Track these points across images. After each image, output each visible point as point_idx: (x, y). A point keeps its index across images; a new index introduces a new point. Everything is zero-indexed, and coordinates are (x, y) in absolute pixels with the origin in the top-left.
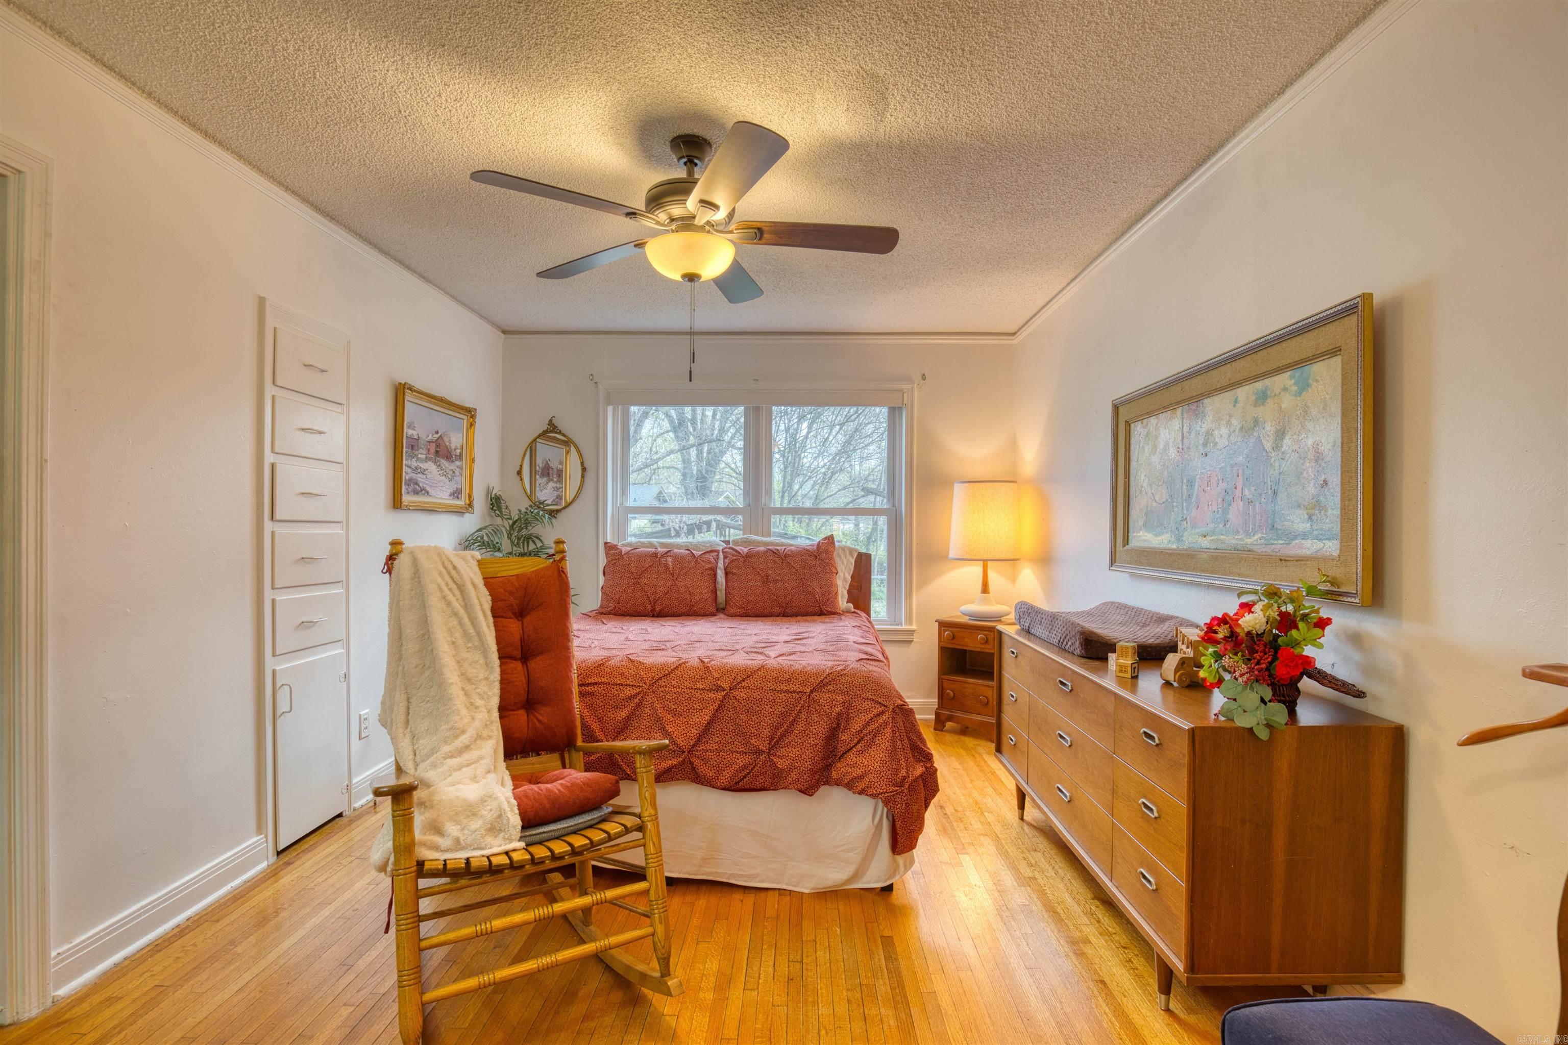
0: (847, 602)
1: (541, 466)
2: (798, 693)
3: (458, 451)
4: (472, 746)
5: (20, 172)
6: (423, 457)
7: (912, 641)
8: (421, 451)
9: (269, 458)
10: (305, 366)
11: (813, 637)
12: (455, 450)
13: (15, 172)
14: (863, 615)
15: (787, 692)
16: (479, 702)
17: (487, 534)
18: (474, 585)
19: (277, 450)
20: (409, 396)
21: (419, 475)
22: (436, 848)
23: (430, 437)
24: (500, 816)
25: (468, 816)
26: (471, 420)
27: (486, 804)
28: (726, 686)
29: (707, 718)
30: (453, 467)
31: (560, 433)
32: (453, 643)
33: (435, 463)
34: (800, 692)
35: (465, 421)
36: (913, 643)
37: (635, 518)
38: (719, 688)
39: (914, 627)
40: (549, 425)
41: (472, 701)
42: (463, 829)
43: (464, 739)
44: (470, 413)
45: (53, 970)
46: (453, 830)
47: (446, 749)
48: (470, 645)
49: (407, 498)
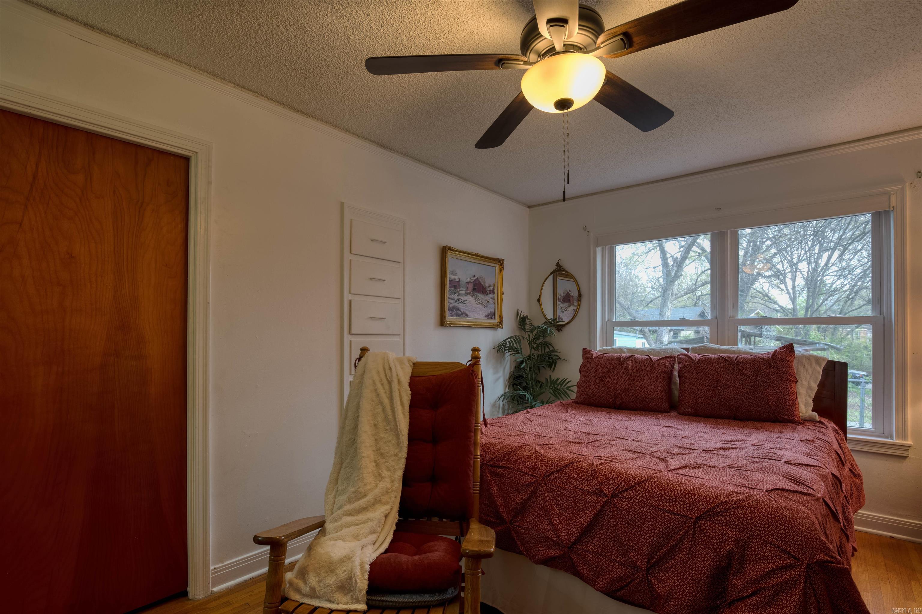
0: (813, 411)
1: (562, 295)
2: (683, 516)
3: (491, 288)
4: (369, 508)
5: (197, 153)
6: (464, 292)
7: (904, 458)
8: (461, 289)
9: (347, 297)
10: (372, 240)
11: (743, 448)
12: (489, 287)
13: (194, 153)
14: (831, 425)
15: (670, 512)
16: (386, 473)
17: (509, 342)
18: (399, 382)
19: (352, 292)
20: (449, 254)
21: (460, 304)
22: (298, 591)
23: (469, 279)
24: (350, 578)
25: (327, 572)
26: (501, 267)
27: (343, 564)
28: (607, 492)
29: (588, 520)
30: (487, 298)
31: (564, 270)
32: (375, 425)
33: (473, 296)
34: (684, 516)
35: (497, 268)
36: (907, 459)
37: (683, 330)
38: (601, 493)
39: (909, 442)
40: (556, 266)
41: (380, 471)
42: (320, 581)
43: (362, 503)
44: (500, 262)
45: (211, 576)
46: (313, 580)
47: (347, 507)
48: (387, 428)
49: (449, 319)
